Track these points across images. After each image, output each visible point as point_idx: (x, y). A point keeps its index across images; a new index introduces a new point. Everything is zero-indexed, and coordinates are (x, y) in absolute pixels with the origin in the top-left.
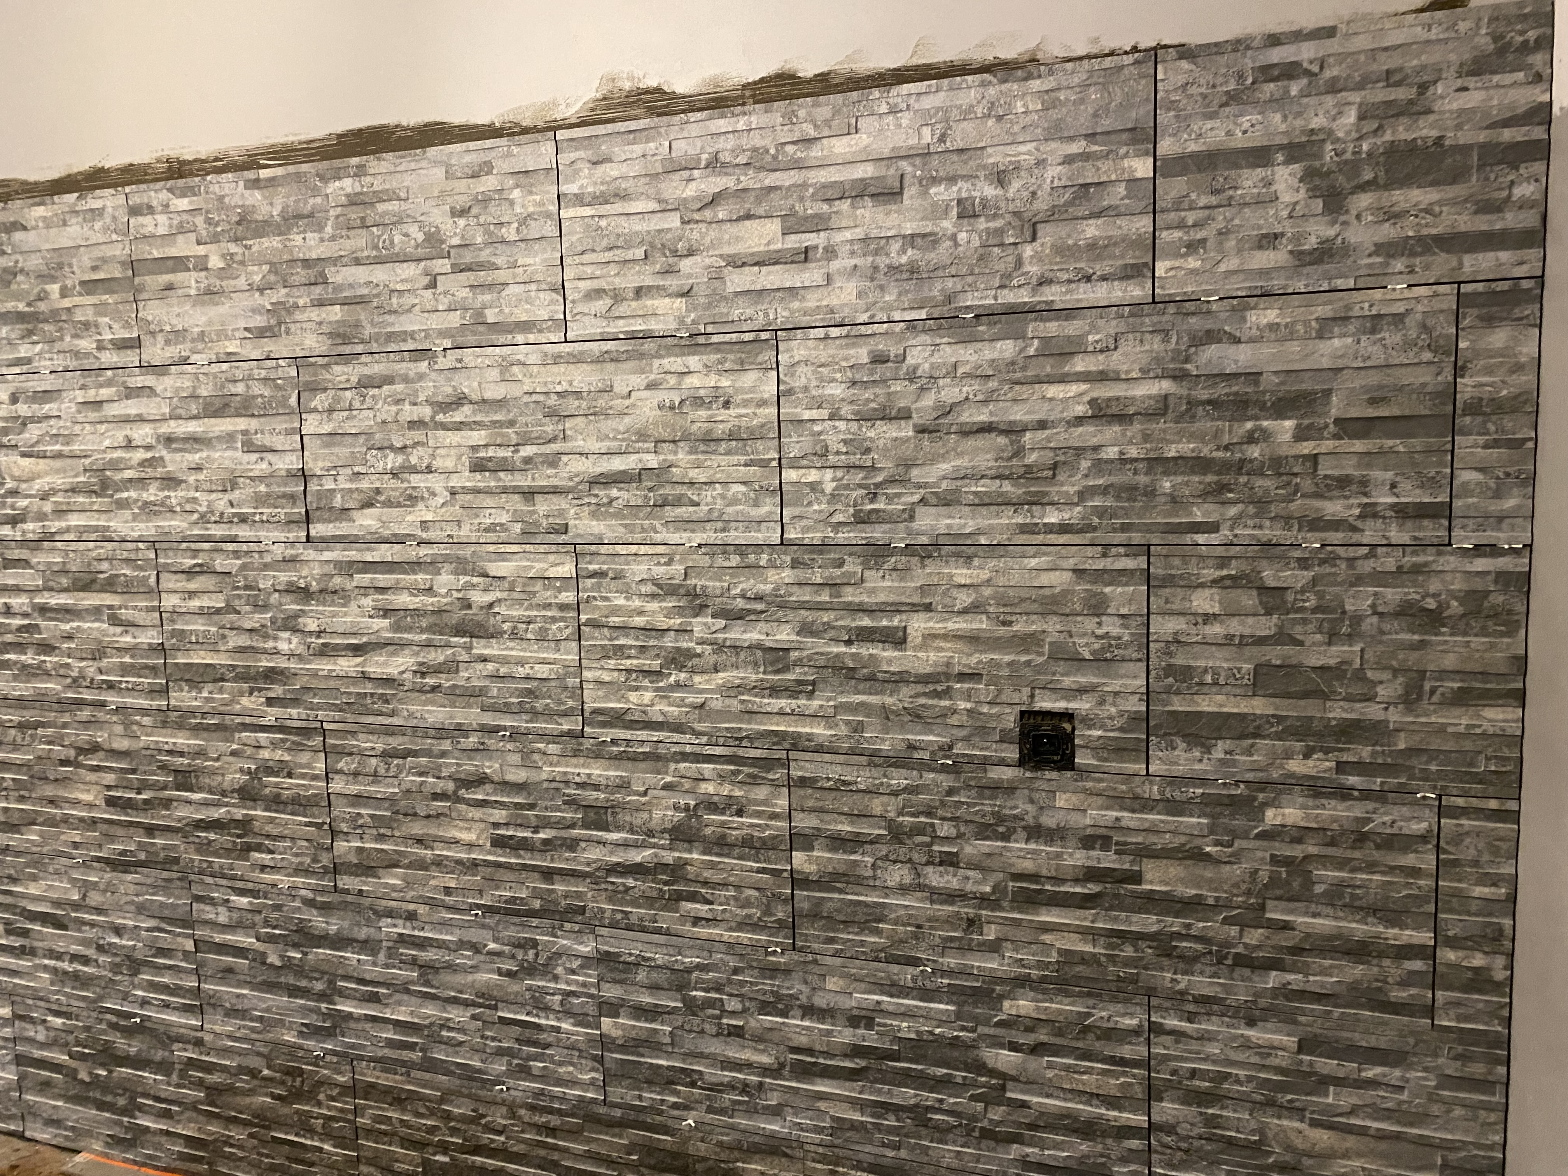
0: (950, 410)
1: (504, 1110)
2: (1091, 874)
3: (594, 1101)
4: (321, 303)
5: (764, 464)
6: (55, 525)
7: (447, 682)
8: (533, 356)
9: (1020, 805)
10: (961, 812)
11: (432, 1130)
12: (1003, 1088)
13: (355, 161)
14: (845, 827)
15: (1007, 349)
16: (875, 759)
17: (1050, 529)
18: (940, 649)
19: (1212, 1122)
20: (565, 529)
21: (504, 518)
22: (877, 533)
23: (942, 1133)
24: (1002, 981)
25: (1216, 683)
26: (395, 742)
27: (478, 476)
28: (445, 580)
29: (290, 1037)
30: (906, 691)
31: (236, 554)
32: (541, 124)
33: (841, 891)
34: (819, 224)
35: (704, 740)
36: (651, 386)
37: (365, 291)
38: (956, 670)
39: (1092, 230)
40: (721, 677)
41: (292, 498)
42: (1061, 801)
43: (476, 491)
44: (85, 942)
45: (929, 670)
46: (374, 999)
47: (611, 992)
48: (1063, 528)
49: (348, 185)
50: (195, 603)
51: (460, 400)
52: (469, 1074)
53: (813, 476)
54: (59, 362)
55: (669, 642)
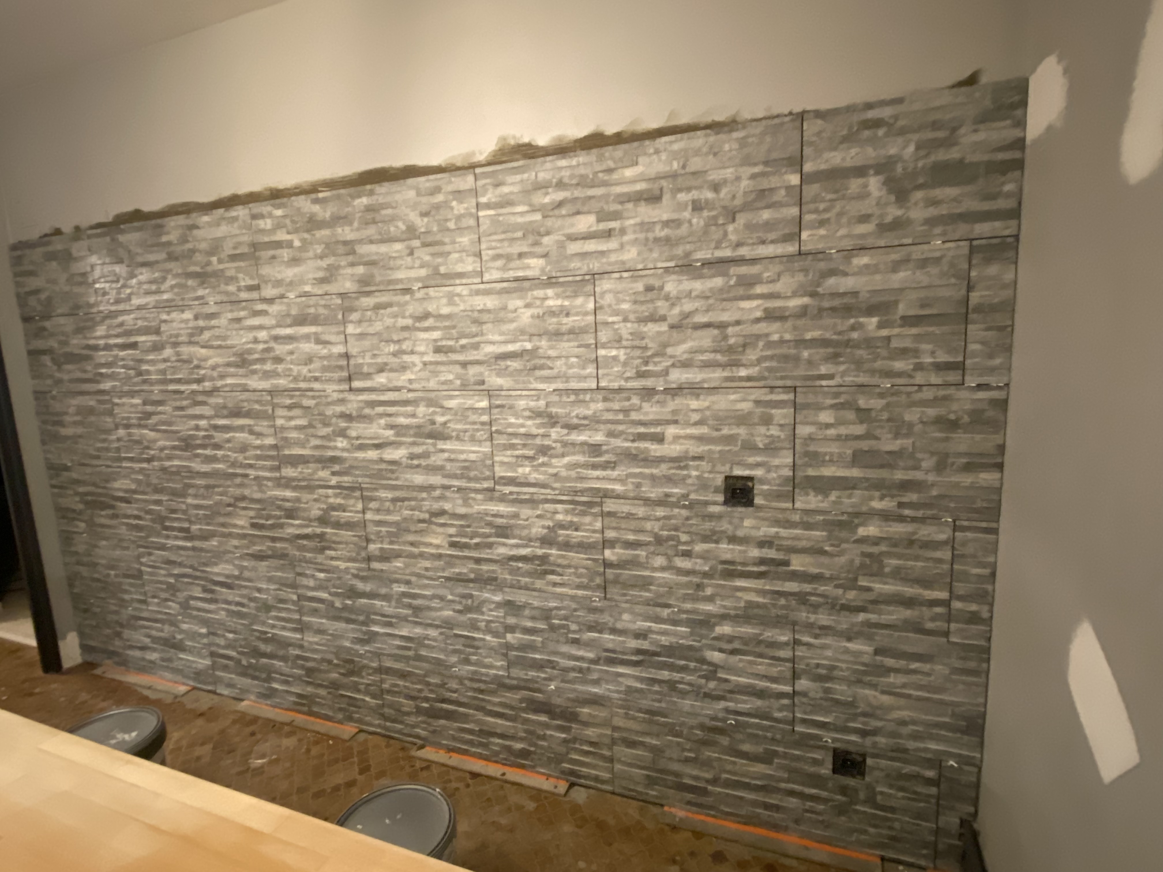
0: (687, 315)
1: (457, 681)
2: (762, 561)
3: (503, 676)
4: (352, 265)
5: (587, 346)
6: (219, 383)
7: (423, 462)
8: (464, 291)
9: (725, 526)
10: (693, 529)
11: (420, 691)
12: (715, 672)
13: (368, 187)
14: (631, 537)
15: (718, 282)
16: (647, 502)
17: (741, 379)
18: (681, 444)
19: (827, 691)
20: (483, 382)
21: (451, 377)
22: (649, 383)
23: (683, 694)
24: (715, 616)
25: (831, 461)
26: (398, 494)
27: (437, 355)
28: (422, 410)
29: (347, 644)
30: (664, 466)
31: (313, 397)
32: (466, 165)
33: (629, 570)
34: (616, 216)
35: (557, 492)
36: (528, 306)
37: (375, 257)
38: (691, 454)
39: (766, 215)
40: (566, 460)
41: (341, 368)
42: (747, 523)
43: (437, 363)
44: (242, 596)
45: (674, 455)
46: (390, 624)
47: (511, 621)
48: (749, 379)
49: (364, 200)
50: (293, 423)
51: (426, 316)
52: (439, 662)
53: (614, 353)
54: (219, 298)
55: (538, 441)
